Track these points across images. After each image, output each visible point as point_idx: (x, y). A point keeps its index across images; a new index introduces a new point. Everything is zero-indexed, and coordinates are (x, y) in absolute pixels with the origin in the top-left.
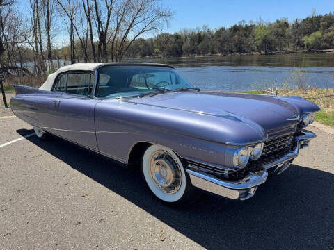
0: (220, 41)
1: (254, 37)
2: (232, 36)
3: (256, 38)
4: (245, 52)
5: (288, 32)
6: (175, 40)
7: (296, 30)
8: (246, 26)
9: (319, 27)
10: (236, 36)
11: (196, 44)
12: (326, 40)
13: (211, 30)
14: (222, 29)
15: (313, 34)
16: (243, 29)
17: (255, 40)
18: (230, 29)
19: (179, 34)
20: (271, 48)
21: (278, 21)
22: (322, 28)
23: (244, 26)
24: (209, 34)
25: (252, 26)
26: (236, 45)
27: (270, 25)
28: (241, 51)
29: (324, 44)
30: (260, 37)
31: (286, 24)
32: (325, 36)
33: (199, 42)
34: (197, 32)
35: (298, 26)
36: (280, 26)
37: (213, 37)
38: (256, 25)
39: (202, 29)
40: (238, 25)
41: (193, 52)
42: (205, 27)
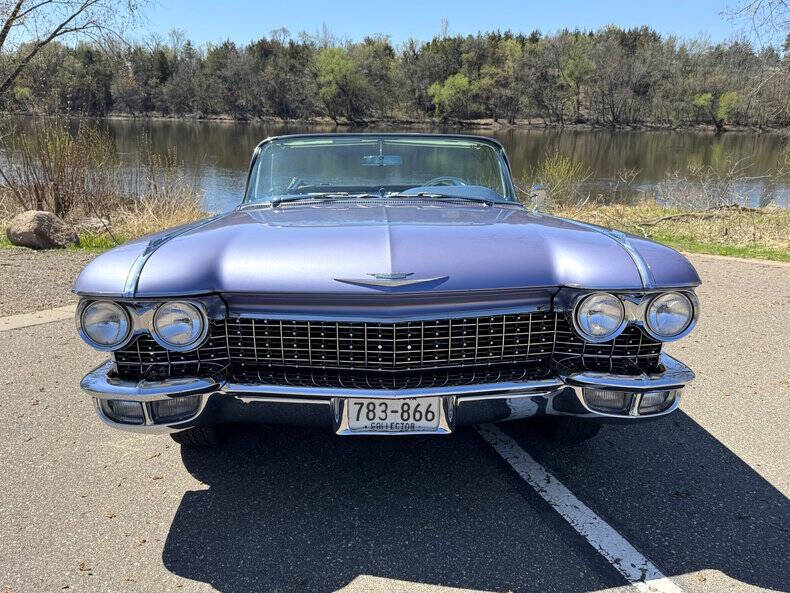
0: (225, 79)
1: (315, 75)
2: (256, 69)
3: (322, 80)
4: (294, 116)
5: (396, 72)
6: (86, 66)
7: (413, 67)
8: (292, 44)
9: (461, 65)
10: (269, 69)
11: (153, 81)
12: (476, 97)
13: (195, 46)
14: (228, 47)
15: (450, 80)
16: (284, 52)
17: (320, 86)
18: (250, 49)
20: (357, 111)
21: (369, 42)
22: (466, 66)
23: (287, 46)
24: (191, 57)
25: (306, 47)
26: (271, 96)
27: (352, 48)
28: (284, 111)
29: (474, 107)
30: (330, 77)
31: (388, 51)
32: (475, 88)
33: (163, 80)
34: (150, 49)
35: (417, 57)
36: (376, 55)
37: (202, 66)
38: (318, 45)
39: (167, 43)
40: (269, 39)
41: (148, 106)
42: (175, 34)
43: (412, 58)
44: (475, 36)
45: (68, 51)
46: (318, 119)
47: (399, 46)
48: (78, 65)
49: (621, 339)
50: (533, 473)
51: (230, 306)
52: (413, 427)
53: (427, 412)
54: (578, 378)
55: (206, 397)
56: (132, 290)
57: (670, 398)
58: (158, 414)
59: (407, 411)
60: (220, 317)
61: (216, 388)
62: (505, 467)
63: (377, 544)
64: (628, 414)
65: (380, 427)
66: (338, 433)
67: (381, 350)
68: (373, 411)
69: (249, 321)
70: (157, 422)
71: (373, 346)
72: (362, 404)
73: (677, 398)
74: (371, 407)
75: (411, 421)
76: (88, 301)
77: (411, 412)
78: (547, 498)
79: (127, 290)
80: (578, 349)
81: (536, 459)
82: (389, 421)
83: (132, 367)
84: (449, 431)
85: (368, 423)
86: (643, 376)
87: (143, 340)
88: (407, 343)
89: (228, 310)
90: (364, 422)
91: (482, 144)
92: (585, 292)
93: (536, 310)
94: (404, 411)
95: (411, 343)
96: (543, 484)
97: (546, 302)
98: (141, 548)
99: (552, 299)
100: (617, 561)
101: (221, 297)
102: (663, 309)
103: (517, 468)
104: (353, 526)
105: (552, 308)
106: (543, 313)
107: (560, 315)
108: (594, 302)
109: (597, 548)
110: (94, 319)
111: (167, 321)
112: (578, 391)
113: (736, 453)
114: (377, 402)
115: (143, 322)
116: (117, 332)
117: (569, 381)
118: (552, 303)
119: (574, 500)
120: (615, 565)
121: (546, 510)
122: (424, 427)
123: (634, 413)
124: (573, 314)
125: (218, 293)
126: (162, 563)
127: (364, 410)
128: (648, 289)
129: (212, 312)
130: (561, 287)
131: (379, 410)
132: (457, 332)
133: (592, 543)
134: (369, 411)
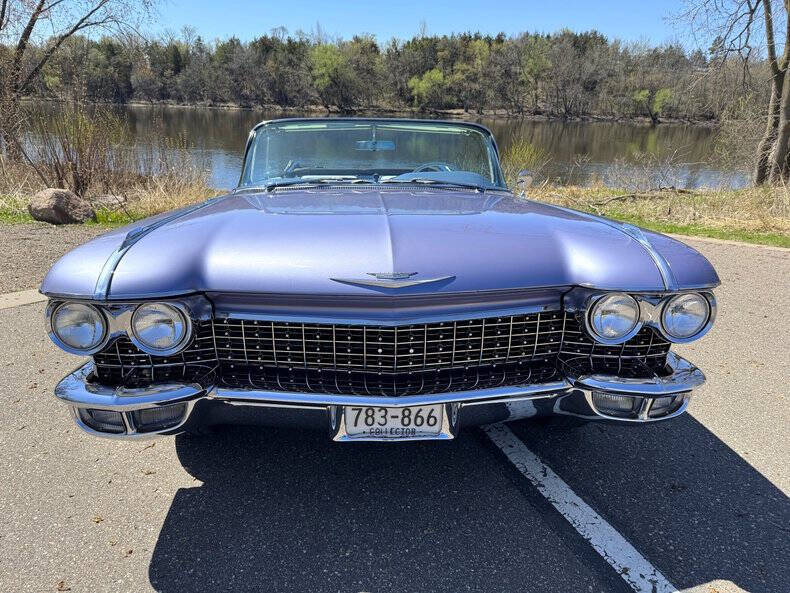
0: (232, 72)
1: (311, 69)
2: (259, 63)
3: (316, 72)
4: (292, 104)
5: (380, 66)
6: (108, 58)
7: (396, 63)
8: (290, 41)
9: (437, 62)
10: (270, 63)
11: (168, 73)
12: (450, 90)
13: (205, 42)
14: (234, 44)
15: (427, 74)
16: (283, 48)
17: (314, 78)
18: (253, 45)
19: (115, 41)
20: (347, 101)
21: (357, 40)
22: (441, 63)
23: (286, 42)
24: (201, 51)
25: (302, 44)
26: (272, 87)
27: (342, 45)
28: (283, 99)
29: (447, 98)
30: (324, 71)
31: (374, 48)
32: (448, 83)
33: (177, 70)
34: (165, 44)
35: (398, 54)
36: (364, 51)
37: (211, 60)
38: (313, 42)
39: (180, 38)
40: (270, 36)
41: (164, 95)
42: (187, 31)
43: (395, 55)
44: (449, 36)
45: (93, 45)
46: (313, 107)
47: (383, 43)
48: (102, 57)
49: (636, 340)
50: (530, 465)
51: (217, 305)
52: (413, 432)
53: (429, 417)
54: (587, 381)
55: (191, 405)
56: (104, 291)
57: (678, 399)
58: (143, 423)
59: (408, 417)
60: (205, 318)
61: (203, 393)
63: (376, 553)
64: (637, 417)
65: (379, 432)
66: (335, 439)
67: (382, 353)
68: (372, 416)
69: (238, 322)
70: (140, 431)
71: (372, 350)
73: (685, 401)
74: (370, 413)
75: (412, 426)
76: (58, 302)
77: (412, 417)
78: (545, 494)
79: (98, 291)
80: (587, 350)
81: (530, 448)
82: (388, 426)
83: (113, 369)
84: (452, 437)
85: (367, 429)
86: (656, 380)
87: (123, 342)
88: (409, 347)
89: (214, 310)
90: (362, 427)
91: (472, 130)
92: (601, 293)
93: (542, 310)
94: (404, 417)
95: (413, 346)
96: (540, 476)
97: (557, 301)
98: (126, 560)
99: (562, 298)
100: (625, 571)
101: (206, 297)
102: (679, 308)
103: (513, 458)
104: (350, 532)
105: (562, 308)
106: (552, 313)
107: (570, 315)
108: (610, 303)
109: (603, 554)
110: (65, 321)
111: (146, 324)
112: (588, 395)
113: (722, 439)
115: (120, 324)
116: (91, 333)
117: (578, 384)
118: (562, 302)
119: (571, 495)
120: (623, 576)
121: (545, 507)
122: (426, 432)
123: (644, 417)
124: (586, 314)
125: (203, 293)
127: (363, 416)
128: (670, 291)
129: (195, 313)
130: (574, 286)
131: (378, 416)
132: (462, 333)
133: (597, 549)
134: (368, 416)
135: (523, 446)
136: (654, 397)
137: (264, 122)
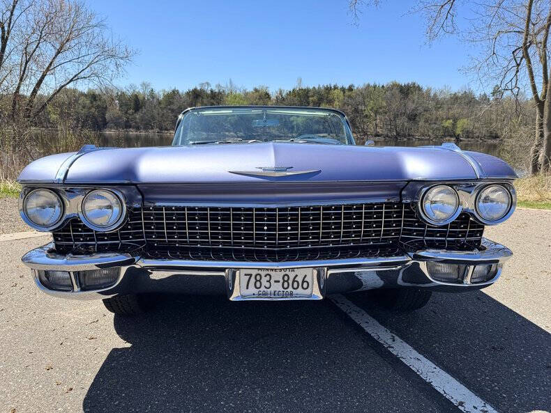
0: (173, 111)
6: (92, 102)
8: (212, 91)
9: (309, 104)
11: (131, 111)
13: (156, 92)
14: (175, 93)
16: (208, 96)
18: (188, 93)
19: (97, 93)
21: (256, 90)
22: (312, 104)
23: (209, 92)
24: (153, 98)
25: (220, 93)
27: (246, 94)
29: (316, 127)
31: (267, 96)
33: (137, 110)
34: (129, 93)
35: (283, 99)
36: (260, 98)
37: (160, 103)
38: (227, 92)
39: (140, 90)
40: (199, 88)
41: (127, 126)
42: (145, 85)
43: (281, 99)
44: (317, 87)
45: (82, 94)
46: (227, 133)
47: (273, 93)
48: (87, 102)
49: (454, 225)
50: (383, 335)
51: (146, 196)
52: (291, 294)
53: (303, 282)
54: (422, 253)
55: (124, 269)
56: (62, 177)
57: (493, 269)
58: (85, 283)
59: (287, 281)
60: (136, 205)
61: (132, 262)
62: (359, 330)
63: (263, 391)
64: (462, 283)
65: (265, 294)
66: (231, 299)
67: (267, 230)
68: (260, 281)
69: (160, 209)
70: (83, 290)
71: (260, 228)
72: (251, 275)
73: (499, 269)
74: (258, 278)
75: (290, 289)
76: (32, 188)
77: (290, 282)
78: (395, 353)
79: (58, 177)
80: (421, 233)
82: (272, 289)
83: (67, 246)
84: (321, 298)
85: (256, 291)
86: (476, 251)
87: (75, 222)
88: (287, 225)
89: (143, 199)
90: (252, 290)
91: (332, 114)
92: (429, 184)
93: (386, 201)
94: (284, 281)
95: (290, 225)
96: (390, 342)
97: (396, 195)
98: (67, 395)
99: (401, 192)
100: (461, 404)
101: (137, 188)
102: (487, 199)
103: (369, 330)
104: (243, 376)
105: (401, 200)
106: (394, 204)
107: (407, 205)
108: (436, 195)
109: (443, 393)
110: (34, 203)
111: (93, 205)
112: (423, 266)
114: (263, 273)
115: (73, 206)
116: (53, 215)
117: (417, 257)
118: (401, 195)
119: (415, 354)
120: (460, 407)
121: (396, 362)
122: (300, 294)
123: (467, 282)
124: (419, 205)
125: (135, 185)
126: (82, 408)
127: (253, 280)
128: (480, 180)
129: (130, 200)
130: (409, 181)
131: (264, 280)
132: (327, 217)
133: (438, 389)
134: (257, 281)
135: (376, 322)
136: (475, 263)
137: (189, 109)
